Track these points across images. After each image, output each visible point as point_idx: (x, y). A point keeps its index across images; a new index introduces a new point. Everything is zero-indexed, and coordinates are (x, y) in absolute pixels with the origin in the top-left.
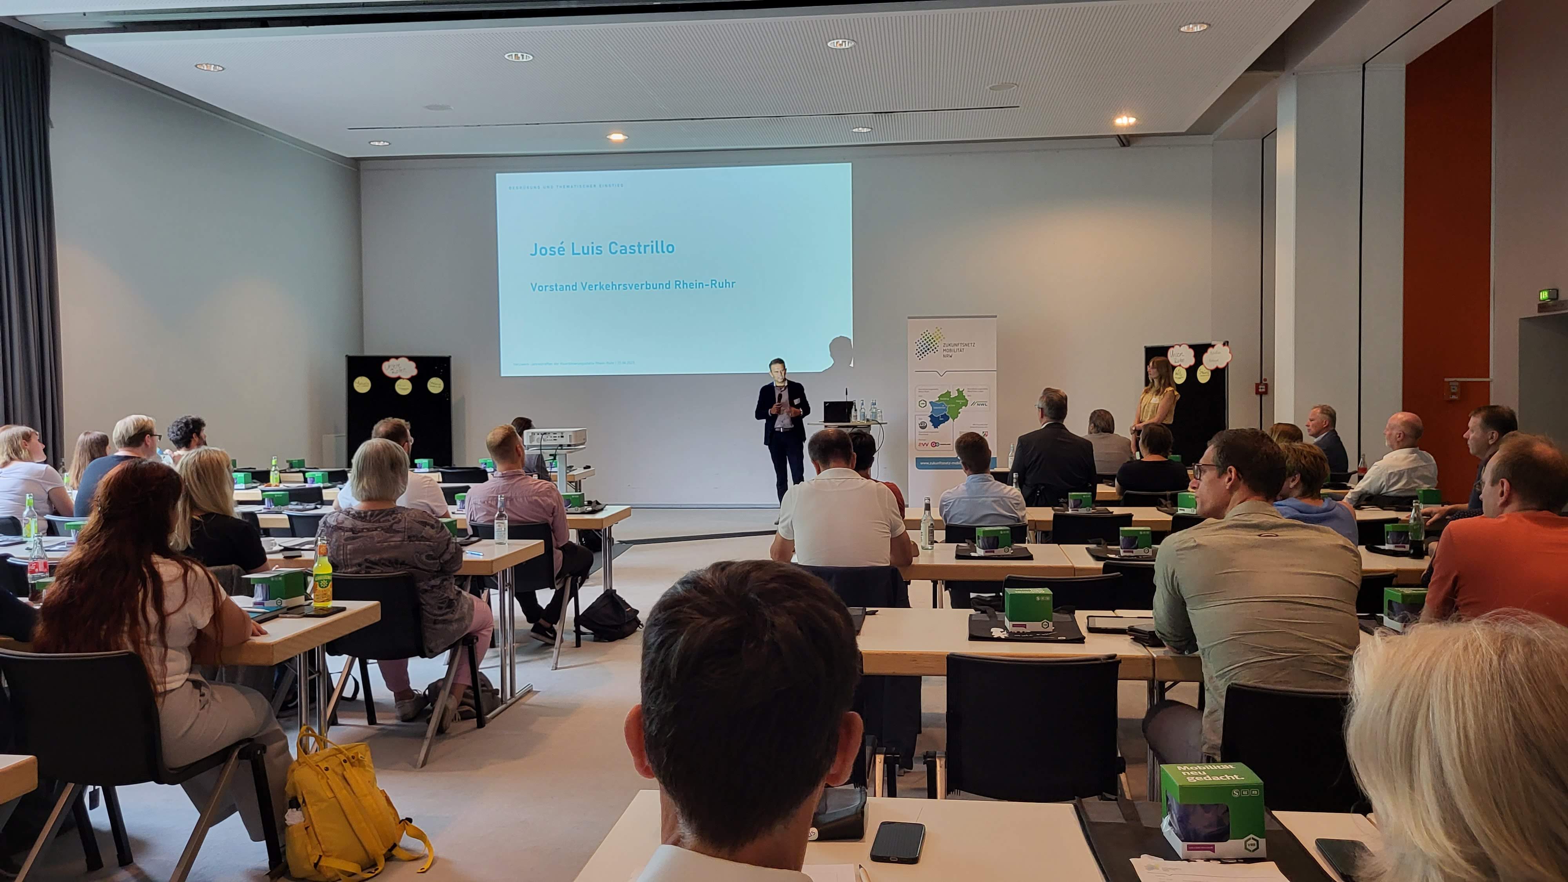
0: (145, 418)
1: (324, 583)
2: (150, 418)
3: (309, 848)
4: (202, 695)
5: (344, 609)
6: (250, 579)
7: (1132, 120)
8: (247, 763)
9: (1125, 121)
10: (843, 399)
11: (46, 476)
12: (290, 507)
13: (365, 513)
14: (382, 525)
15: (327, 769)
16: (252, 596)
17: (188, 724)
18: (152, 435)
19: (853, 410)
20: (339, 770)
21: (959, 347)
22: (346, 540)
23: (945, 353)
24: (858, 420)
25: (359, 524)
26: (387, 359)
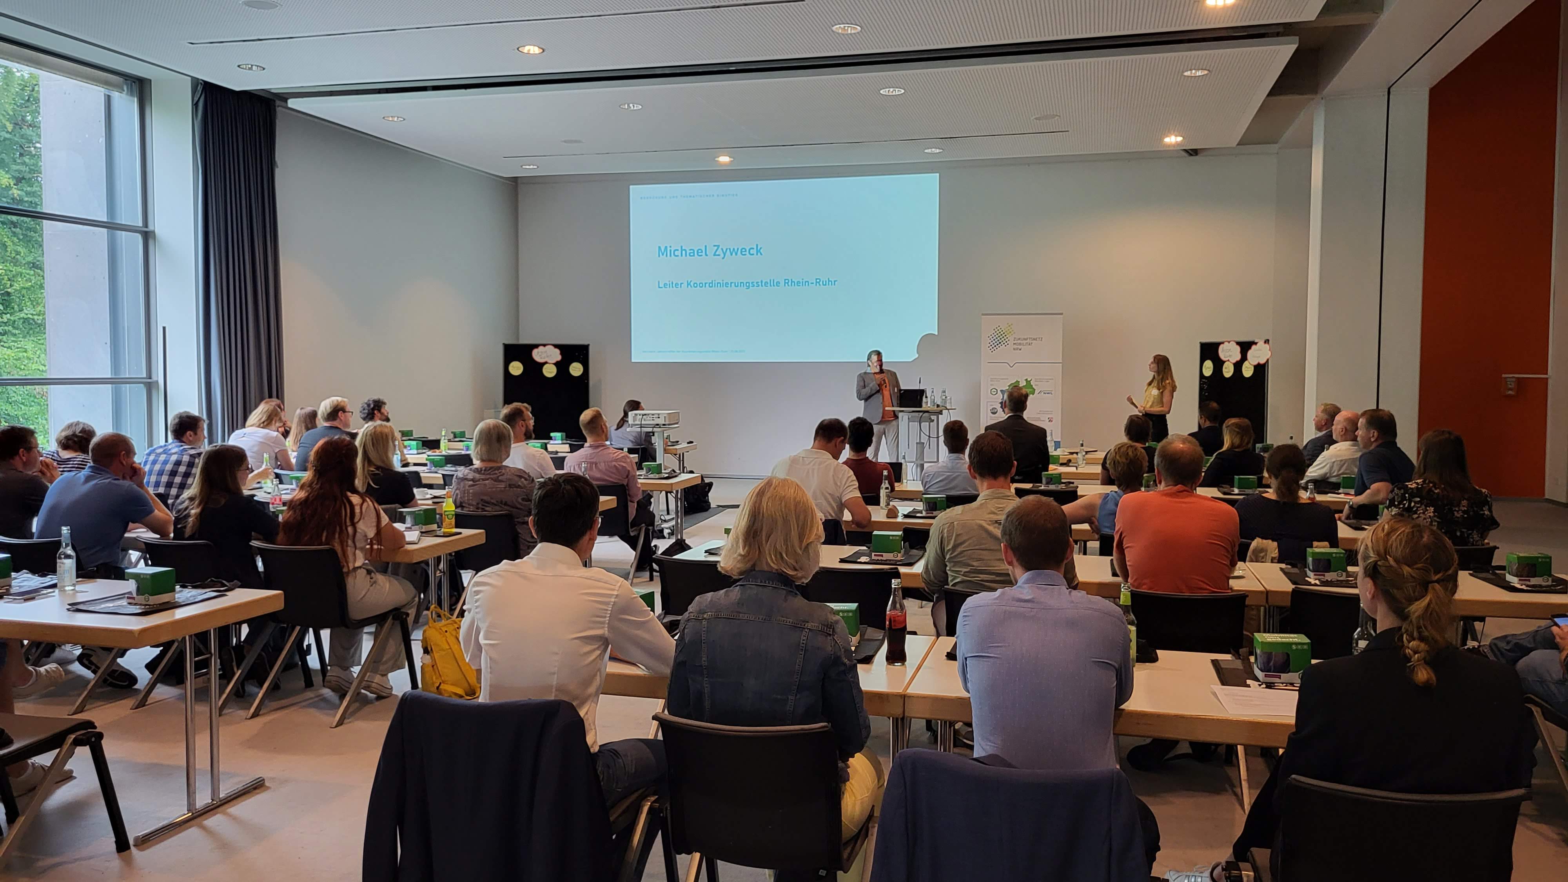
0: (339, 399)
1: (450, 516)
2: (345, 400)
3: (434, 678)
4: (371, 578)
5: (460, 533)
6: (402, 512)
7: (1180, 139)
8: (397, 623)
9: (1172, 140)
10: (916, 387)
11: (275, 440)
12: (446, 468)
13: (481, 469)
14: (492, 476)
15: (446, 631)
16: (404, 523)
17: (364, 593)
18: (344, 411)
19: (924, 397)
20: (454, 633)
21: (1028, 341)
22: (469, 486)
23: (1016, 347)
24: (929, 405)
25: (477, 476)
26: (536, 346)
